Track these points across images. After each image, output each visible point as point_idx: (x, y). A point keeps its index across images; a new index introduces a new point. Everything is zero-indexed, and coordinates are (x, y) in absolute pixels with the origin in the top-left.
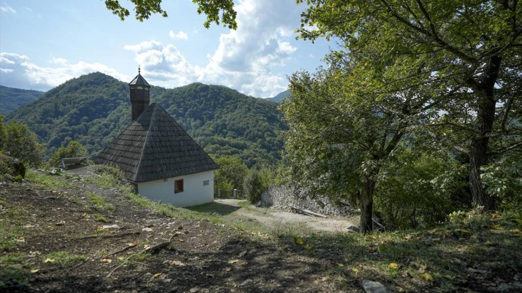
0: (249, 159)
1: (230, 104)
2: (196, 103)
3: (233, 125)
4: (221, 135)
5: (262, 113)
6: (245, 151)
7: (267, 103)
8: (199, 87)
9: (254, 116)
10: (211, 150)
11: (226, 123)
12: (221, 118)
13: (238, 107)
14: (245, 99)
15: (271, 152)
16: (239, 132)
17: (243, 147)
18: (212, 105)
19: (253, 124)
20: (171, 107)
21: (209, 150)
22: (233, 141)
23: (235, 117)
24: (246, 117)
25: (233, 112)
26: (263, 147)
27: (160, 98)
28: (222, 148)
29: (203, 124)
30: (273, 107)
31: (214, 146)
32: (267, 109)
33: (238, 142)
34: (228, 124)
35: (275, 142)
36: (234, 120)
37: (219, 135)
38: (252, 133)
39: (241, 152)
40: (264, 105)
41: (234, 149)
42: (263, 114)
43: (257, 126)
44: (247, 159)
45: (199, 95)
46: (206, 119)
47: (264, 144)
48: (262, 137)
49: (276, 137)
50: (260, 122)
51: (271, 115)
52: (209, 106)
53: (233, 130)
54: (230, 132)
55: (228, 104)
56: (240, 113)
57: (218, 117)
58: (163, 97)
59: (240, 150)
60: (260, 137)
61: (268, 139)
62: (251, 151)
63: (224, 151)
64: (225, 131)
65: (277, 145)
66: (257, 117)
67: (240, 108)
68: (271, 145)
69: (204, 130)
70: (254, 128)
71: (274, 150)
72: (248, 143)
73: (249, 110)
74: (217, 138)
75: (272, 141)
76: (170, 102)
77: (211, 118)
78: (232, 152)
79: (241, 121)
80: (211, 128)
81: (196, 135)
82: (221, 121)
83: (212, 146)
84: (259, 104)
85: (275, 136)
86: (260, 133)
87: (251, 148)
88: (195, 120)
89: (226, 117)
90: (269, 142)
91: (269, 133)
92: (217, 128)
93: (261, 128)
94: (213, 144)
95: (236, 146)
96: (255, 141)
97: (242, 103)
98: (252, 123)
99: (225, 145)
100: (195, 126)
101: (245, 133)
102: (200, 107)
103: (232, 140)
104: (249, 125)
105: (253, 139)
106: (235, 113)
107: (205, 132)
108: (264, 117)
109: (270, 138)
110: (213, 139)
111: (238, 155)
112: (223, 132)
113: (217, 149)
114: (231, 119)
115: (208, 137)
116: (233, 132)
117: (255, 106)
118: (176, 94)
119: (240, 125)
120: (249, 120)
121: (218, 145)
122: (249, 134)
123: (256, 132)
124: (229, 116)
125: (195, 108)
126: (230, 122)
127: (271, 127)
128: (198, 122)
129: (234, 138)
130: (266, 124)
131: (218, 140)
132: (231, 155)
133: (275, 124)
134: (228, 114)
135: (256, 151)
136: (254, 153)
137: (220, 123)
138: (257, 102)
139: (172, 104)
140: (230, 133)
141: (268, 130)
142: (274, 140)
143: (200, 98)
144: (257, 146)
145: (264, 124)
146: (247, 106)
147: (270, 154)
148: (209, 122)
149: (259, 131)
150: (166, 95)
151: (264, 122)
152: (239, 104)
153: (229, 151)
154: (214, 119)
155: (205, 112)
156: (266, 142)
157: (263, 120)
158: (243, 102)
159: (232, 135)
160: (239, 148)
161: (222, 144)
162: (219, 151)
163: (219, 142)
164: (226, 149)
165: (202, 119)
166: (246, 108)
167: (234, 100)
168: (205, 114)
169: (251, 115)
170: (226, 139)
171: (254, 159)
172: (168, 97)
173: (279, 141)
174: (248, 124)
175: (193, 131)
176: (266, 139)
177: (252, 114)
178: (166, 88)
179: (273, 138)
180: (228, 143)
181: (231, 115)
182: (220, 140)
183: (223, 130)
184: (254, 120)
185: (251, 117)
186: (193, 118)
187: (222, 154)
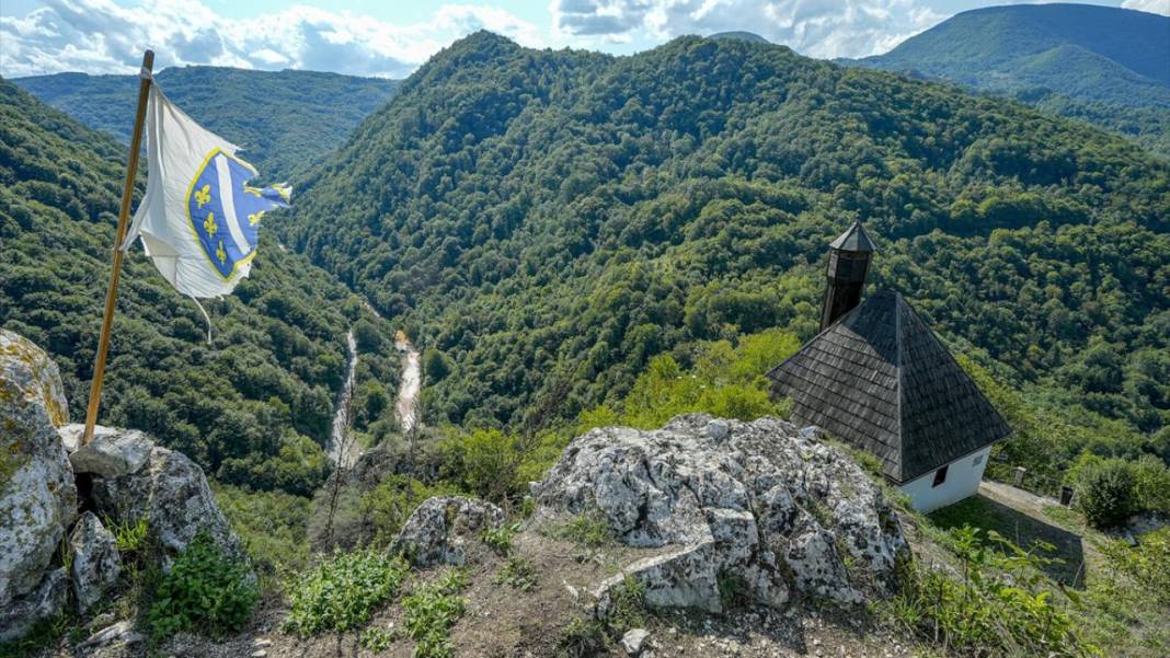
0: (813, 237)
1: (768, 89)
2: (683, 92)
3: (774, 146)
4: (740, 171)
5: (854, 110)
6: (803, 217)
7: (872, 78)
8: (694, 46)
9: (832, 120)
10: (720, 213)
11: (756, 141)
12: (744, 127)
13: (789, 96)
14: (810, 73)
15: (870, 219)
16: (788, 166)
17: (797, 207)
18: (722, 93)
19: (829, 143)
20: (627, 104)
21: (715, 213)
22: (774, 190)
23: (778, 124)
24: (810, 124)
25: (776, 109)
26: (851, 204)
27: (604, 82)
28: (745, 207)
29: (697, 144)
30: (889, 91)
31: (728, 203)
32: (872, 98)
33: (785, 191)
34: (760, 145)
35: (886, 194)
36: (776, 133)
37: (735, 172)
38: (823, 167)
39: (793, 220)
40: (864, 87)
41: (774, 211)
42: (859, 114)
43: (839, 147)
44: (807, 237)
45: (692, 69)
46: (705, 132)
47: (853, 198)
48: (851, 179)
49: (890, 178)
50: (847, 138)
51: (883, 114)
52: (713, 98)
53: (771, 160)
54: (765, 164)
55: (762, 89)
56: (794, 112)
57: (735, 126)
58: (612, 81)
59: (790, 215)
60: (844, 179)
61: (866, 183)
62: (820, 217)
63: (752, 217)
64: (752, 161)
65: (890, 201)
66: (841, 122)
67: (794, 97)
68: (872, 201)
69: (700, 160)
70: (831, 155)
71: (881, 214)
72: (811, 195)
73: (820, 102)
74: (734, 181)
75: (878, 190)
76: (627, 91)
77: (718, 127)
78: (769, 219)
79: (796, 135)
80: (717, 156)
81: (683, 172)
82: (745, 136)
83: (723, 203)
84: (849, 84)
85: (884, 174)
86: (845, 167)
87: (818, 210)
88: (680, 136)
89: (756, 124)
90: (869, 193)
91: (870, 167)
92: (731, 155)
93: (849, 154)
94: (726, 196)
95: (779, 202)
96: (830, 190)
97: (800, 83)
98: (825, 142)
99: (754, 201)
100: (679, 150)
101: (804, 167)
102: (692, 100)
103: (770, 186)
104: (817, 145)
105: (824, 184)
106: (779, 113)
107: (702, 165)
108: (860, 121)
109: (873, 180)
110: (724, 184)
111: (784, 225)
112: (747, 166)
113: (735, 210)
114: (768, 129)
115: (713, 180)
116: (771, 165)
117: (837, 92)
118: (640, 71)
119: (792, 147)
120: (817, 131)
121: (736, 202)
122: (815, 171)
123: (834, 165)
124: (765, 120)
125: (681, 104)
126: (765, 139)
127: (879, 152)
128: (687, 139)
129: (774, 180)
130: (865, 141)
131: (736, 187)
132: (768, 226)
133: (890, 139)
134: (762, 117)
135: (832, 219)
136: (828, 222)
137: (739, 143)
138: (843, 79)
139: (630, 96)
140: (763, 168)
141: (868, 160)
142: (884, 187)
143: (693, 78)
144: (832, 204)
145: (859, 143)
146: (815, 91)
147: (868, 224)
148: (714, 138)
149: (841, 161)
150: (616, 75)
151: (860, 137)
152: (793, 88)
153: (763, 216)
154: (724, 129)
155: (704, 113)
156: (859, 194)
157: (858, 129)
158: (805, 81)
159: (770, 172)
160: (788, 208)
161: (747, 197)
162: (738, 216)
163: (739, 191)
164: (754, 212)
165: (695, 131)
166: (811, 98)
167: (779, 76)
168: (703, 120)
169: (823, 118)
170: (755, 185)
171: (825, 239)
172: (622, 79)
173: (896, 190)
174: (813, 142)
175: (674, 163)
176: (861, 183)
177: (825, 113)
178: (615, 56)
179: (881, 182)
180: (760, 195)
181: (771, 119)
182: (740, 188)
183: (747, 161)
184: (830, 131)
185: (822, 122)
186: (676, 131)
187: (746, 223)
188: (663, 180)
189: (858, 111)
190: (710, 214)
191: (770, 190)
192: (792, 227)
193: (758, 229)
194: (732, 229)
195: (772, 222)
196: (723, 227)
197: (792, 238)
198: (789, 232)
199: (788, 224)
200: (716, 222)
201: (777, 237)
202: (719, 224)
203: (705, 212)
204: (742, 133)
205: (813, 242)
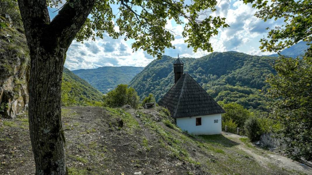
0: (254, 101)
1: (238, 63)
2: (213, 65)
3: (241, 77)
4: (231, 84)
6: (251, 96)
7: (271, 59)
8: (216, 54)
9: (259, 70)
10: (224, 94)
14: (250, 58)
16: (244, 82)
17: (248, 93)
18: (225, 65)
19: (258, 76)
20: (199, 69)
21: (222, 94)
23: (242, 71)
24: (251, 71)
27: (192, 64)
28: (232, 93)
29: (218, 77)
31: (226, 92)
33: (245, 89)
34: (236, 77)
36: (241, 74)
37: (229, 84)
38: (257, 82)
39: (247, 96)
40: (268, 61)
41: (241, 94)
42: (267, 68)
43: (262, 77)
44: (252, 101)
45: (216, 60)
46: (220, 75)
50: (264, 74)
52: (222, 66)
53: (240, 81)
55: (236, 63)
56: (246, 68)
57: (229, 73)
58: (194, 64)
62: (256, 96)
64: (235, 81)
66: (262, 70)
67: (246, 64)
69: (219, 81)
70: (259, 79)
72: (253, 90)
73: (254, 65)
74: (228, 86)
76: (198, 66)
77: (224, 73)
78: (239, 96)
79: (247, 74)
80: (224, 80)
81: (214, 84)
83: (225, 92)
84: (263, 60)
87: (256, 94)
89: (235, 72)
92: (228, 80)
94: (225, 90)
95: (242, 92)
97: (247, 61)
98: (257, 75)
99: (235, 91)
100: (213, 79)
101: (251, 82)
102: (216, 67)
103: (240, 87)
104: (254, 76)
105: (258, 87)
106: (242, 69)
107: (219, 83)
108: (268, 69)
110: (225, 87)
111: (244, 98)
113: (228, 94)
114: (239, 73)
115: (222, 86)
117: (260, 62)
118: (201, 61)
119: (246, 77)
120: (254, 73)
121: (229, 91)
122: (254, 83)
123: (261, 81)
125: (213, 68)
126: (238, 75)
128: (215, 76)
129: (241, 86)
131: (228, 88)
132: (239, 98)
134: (237, 70)
135: (261, 96)
136: (259, 97)
137: (230, 77)
138: (261, 59)
139: (199, 67)
140: (238, 83)
143: (216, 62)
144: (261, 92)
146: (252, 63)
148: (223, 76)
150: (195, 62)
152: (245, 62)
153: (237, 95)
155: (219, 70)
157: (268, 72)
158: (249, 60)
159: (240, 84)
160: (246, 93)
161: (232, 90)
163: (230, 89)
164: (235, 94)
165: (218, 74)
166: (251, 64)
167: (241, 60)
169: (256, 69)
170: (235, 87)
171: (258, 102)
172: (197, 63)
174: (253, 75)
175: (212, 82)
178: (196, 58)
180: (237, 90)
181: (239, 71)
182: (230, 88)
183: (233, 81)
184: (258, 73)
185: (255, 70)
186: (212, 75)
187: (232, 97)
188: (208, 86)
189: (267, 67)
190: (221, 94)
191: (240, 88)
192: (247, 98)
193: (236, 99)
194: (228, 99)
195: (240, 97)
196: (225, 98)
197: (247, 101)
198: (246, 100)
199: (246, 98)
200: (223, 97)
201: (242, 101)
202: (224, 97)
203: (219, 94)
204: (231, 74)
205: (254, 102)
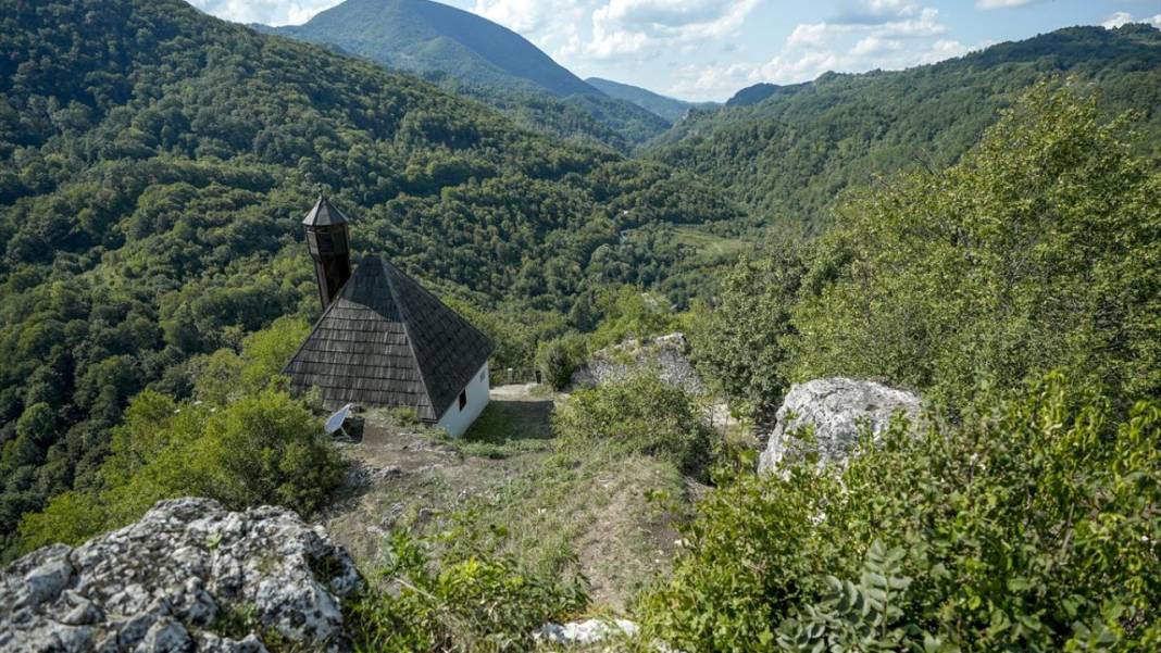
3: (211, 118)
4: (176, 148)
5: (290, 81)
6: (274, 195)
11: (184, 111)
12: (161, 95)
13: (209, 61)
14: (226, 36)
15: (342, 189)
16: (237, 140)
17: (264, 185)
22: (229, 168)
23: (207, 92)
24: (246, 94)
25: (197, 75)
26: (319, 177)
28: (200, 191)
31: (174, 187)
33: (242, 169)
35: (348, 165)
36: (207, 102)
37: (170, 150)
38: (277, 140)
39: (264, 199)
40: (292, 58)
41: (238, 192)
42: (296, 85)
43: (287, 120)
44: (286, 215)
47: (320, 171)
48: (308, 151)
49: (348, 149)
50: (292, 110)
51: (320, 86)
53: (213, 134)
54: (206, 139)
55: (170, 50)
56: (222, 80)
57: (148, 94)
59: (258, 194)
60: (303, 152)
61: (327, 155)
62: (292, 193)
63: (213, 200)
64: (188, 136)
65: (355, 171)
66: (280, 93)
67: (216, 62)
68: (339, 171)
69: (111, 137)
70: (281, 128)
71: (350, 184)
72: (275, 171)
73: (247, 69)
75: (340, 161)
78: (235, 201)
79: (235, 106)
80: (135, 131)
81: (88, 153)
84: (276, 54)
85: (341, 145)
86: (300, 140)
87: (288, 186)
89: (178, 92)
90: (333, 164)
91: (325, 139)
92: (157, 129)
93: (299, 126)
94: (168, 180)
95: (240, 181)
96: (293, 164)
97: (217, 47)
98: (271, 113)
99: (209, 183)
101: (256, 140)
103: (222, 165)
105: (286, 157)
106: (203, 80)
107: (118, 143)
108: (300, 92)
111: (256, 206)
112: (184, 142)
113: (185, 196)
115: (141, 162)
117: (267, 60)
119: (234, 119)
120: (256, 101)
122: (270, 145)
123: (288, 138)
127: (329, 123)
129: (225, 157)
130: (310, 113)
131: (175, 167)
132: (237, 209)
133: (334, 111)
136: (302, 197)
137: (163, 114)
140: (204, 143)
141: (320, 132)
142: (345, 158)
143: (53, 25)
144: (300, 179)
145: (306, 115)
146: (239, 58)
147: (342, 194)
148: (122, 108)
151: (304, 110)
153: (226, 199)
154: (134, 97)
156: (325, 166)
157: (301, 101)
158: (223, 44)
159: (216, 148)
160: (254, 188)
161: (198, 179)
162: (194, 202)
163: (183, 173)
164: (212, 194)
167: (188, 36)
169: (258, 88)
170: (203, 164)
173: (357, 160)
176: (322, 155)
177: (260, 82)
180: (215, 174)
184: (272, 102)
185: (259, 91)
190: (152, 203)
193: (226, 214)
194: (191, 218)
195: (239, 203)
198: (264, 213)
199: (259, 204)
201: (253, 219)
204: (161, 102)
